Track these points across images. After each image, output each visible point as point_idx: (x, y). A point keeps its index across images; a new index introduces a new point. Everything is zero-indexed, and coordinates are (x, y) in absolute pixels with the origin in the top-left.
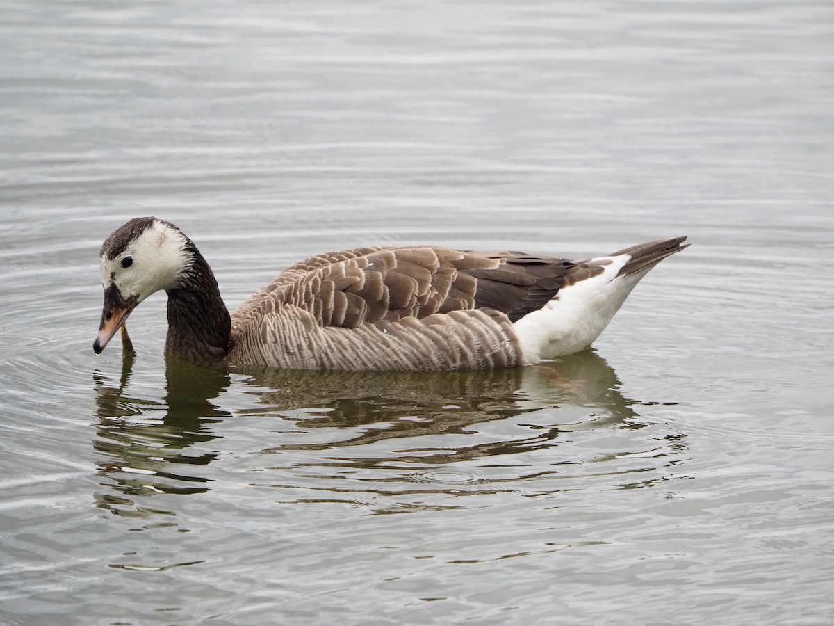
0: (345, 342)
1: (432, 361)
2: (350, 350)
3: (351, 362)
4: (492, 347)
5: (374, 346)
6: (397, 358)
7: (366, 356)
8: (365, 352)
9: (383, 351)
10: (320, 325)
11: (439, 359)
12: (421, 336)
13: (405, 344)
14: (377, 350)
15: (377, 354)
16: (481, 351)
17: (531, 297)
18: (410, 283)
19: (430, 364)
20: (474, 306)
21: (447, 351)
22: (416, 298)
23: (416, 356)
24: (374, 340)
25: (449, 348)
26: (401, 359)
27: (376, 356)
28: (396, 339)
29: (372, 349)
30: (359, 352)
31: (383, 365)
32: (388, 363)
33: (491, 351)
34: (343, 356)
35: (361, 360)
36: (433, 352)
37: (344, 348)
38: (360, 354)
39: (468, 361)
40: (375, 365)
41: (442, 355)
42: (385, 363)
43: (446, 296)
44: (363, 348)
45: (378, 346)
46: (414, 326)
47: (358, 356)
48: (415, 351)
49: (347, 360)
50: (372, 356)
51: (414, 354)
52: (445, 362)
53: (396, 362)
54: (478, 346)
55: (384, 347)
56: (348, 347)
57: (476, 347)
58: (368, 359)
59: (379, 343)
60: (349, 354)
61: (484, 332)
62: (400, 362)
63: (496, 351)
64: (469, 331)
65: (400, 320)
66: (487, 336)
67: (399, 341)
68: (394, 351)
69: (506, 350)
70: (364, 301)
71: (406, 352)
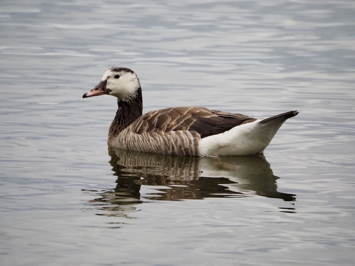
0: (136, 138)
1: (162, 149)
2: (137, 142)
3: (136, 147)
4: (185, 146)
5: (145, 141)
6: (151, 147)
7: (141, 145)
8: (141, 143)
9: (147, 143)
10: (132, 132)
11: (164, 148)
12: (161, 138)
13: (155, 142)
14: (145, 143)
15: (145, 145)
16: (180, 147)
17: (215, 129)
18: (168, 118)
19: (161, 150)
20: (188, 130)
21: (167, 145)
22: (167, 125)
23: (157, 147)
24: (146, 139)
25: (168, 144)
26: (152, 148)
27: (144, 146)
28: (153, 139)
29: (144, 142)
30: (139, 143)
31: (146, 149)
32: (148, 149)
33: (184, 147)
34: (134, 144)
35: (139, 146)
36: (162, 146)
37: (135, 141)
38: (139, 144)
39: (174, 151)
40: (144, 149)
41: (165, 147)
42: (147, 149)
43: (179, 125)
44: (141, 142)
45: (146, 142)
46: (161, 135)
47: (139, 145)
48: (157, 145)
49: (135, 146)
50: (143, 145)
51: (156, 145)
52: (166, 151)
53: (150, 148)
54: (179, 145)
55: (148, 142)
56: (136, 141)
57: (178, 145)
58: (142, 147)
59: (147, 140)
60: (136, 144)
61: (185, 139)
62: (152, 149)
63: (186, 148)
64: (179, 139)
65: (158, 132)
66: (185, 141)
67: (154, 140)
68: (150, 144)
69: (191, 148)
70: (148, 124)
71: (154, 145)
